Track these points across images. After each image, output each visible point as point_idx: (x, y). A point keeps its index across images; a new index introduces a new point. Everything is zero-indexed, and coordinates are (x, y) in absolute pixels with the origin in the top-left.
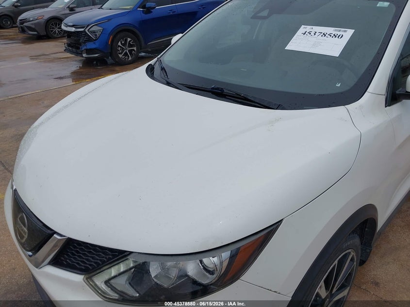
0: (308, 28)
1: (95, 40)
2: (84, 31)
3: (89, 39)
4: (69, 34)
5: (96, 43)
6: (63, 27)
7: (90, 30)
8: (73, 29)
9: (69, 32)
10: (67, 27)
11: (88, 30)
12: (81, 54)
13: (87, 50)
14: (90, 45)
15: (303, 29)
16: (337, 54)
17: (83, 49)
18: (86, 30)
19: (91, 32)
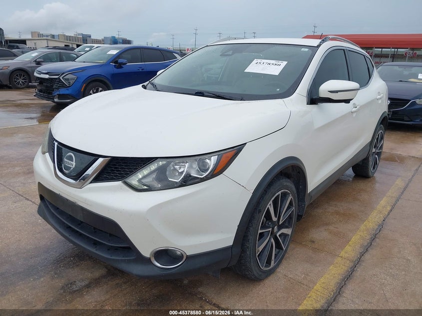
0: (259, 61)
1: (68, 87)
2: (59, 78)
3: (63, 86)
4: (42, 81)
5: (70, 90)
6: (36, 74)
7: (65, 77)
8: (47, 76)
9: (41, 78)
10: (40, 74)
11: (62, 78)
12: (52, 99)
13: (59, 95)
14: (63, 91)
15: (255, 61)
16: (277, 74)
17: (56, 94)
18: (61, 78)
19: (66, 80)
